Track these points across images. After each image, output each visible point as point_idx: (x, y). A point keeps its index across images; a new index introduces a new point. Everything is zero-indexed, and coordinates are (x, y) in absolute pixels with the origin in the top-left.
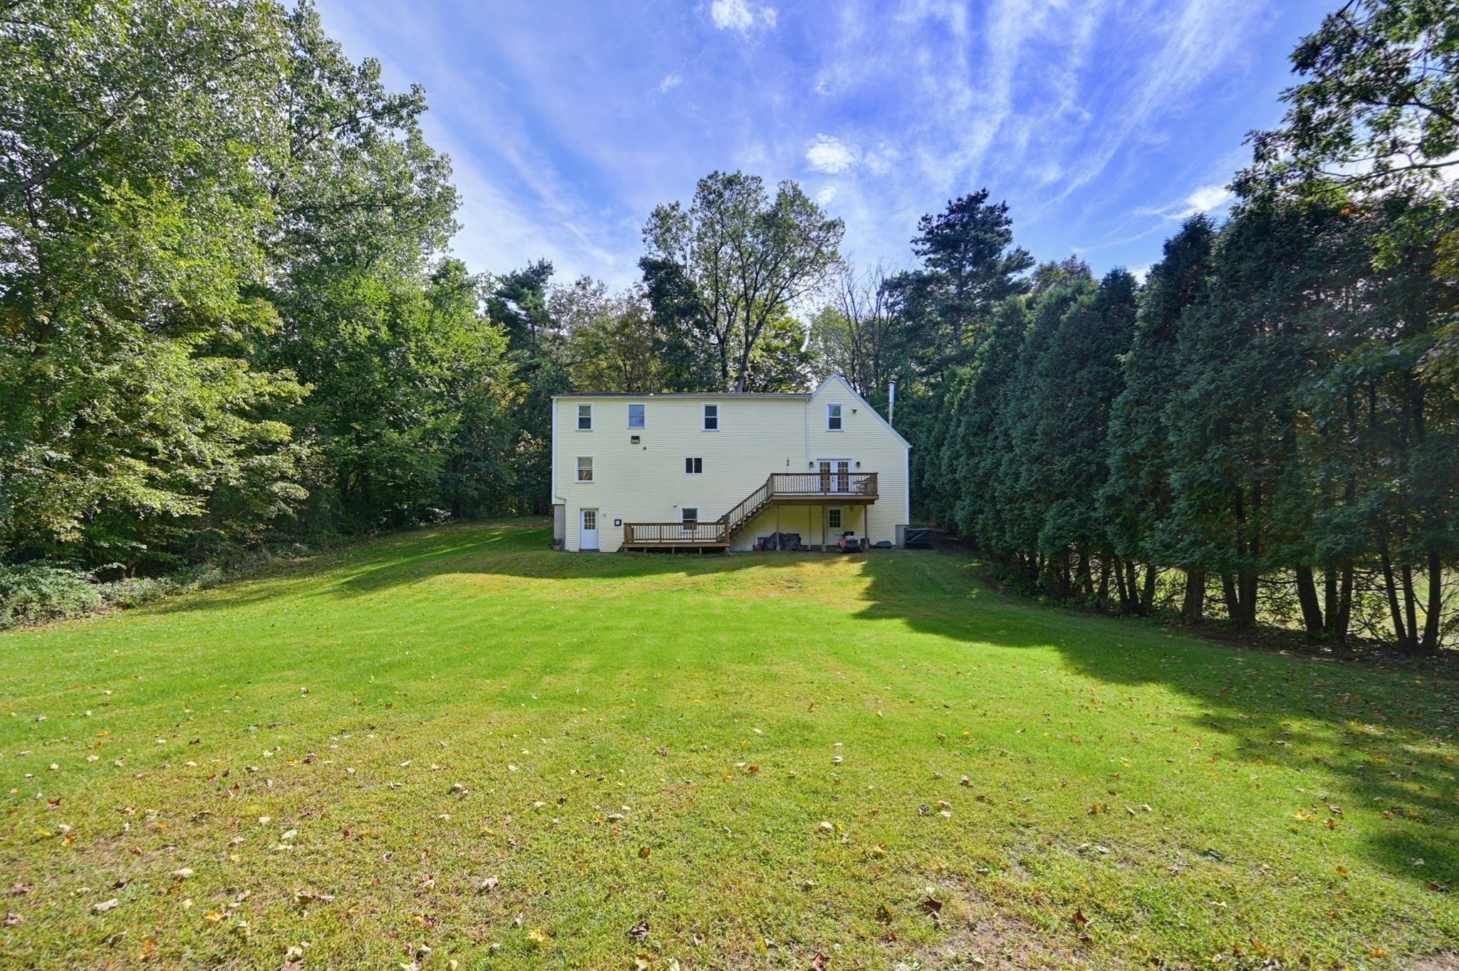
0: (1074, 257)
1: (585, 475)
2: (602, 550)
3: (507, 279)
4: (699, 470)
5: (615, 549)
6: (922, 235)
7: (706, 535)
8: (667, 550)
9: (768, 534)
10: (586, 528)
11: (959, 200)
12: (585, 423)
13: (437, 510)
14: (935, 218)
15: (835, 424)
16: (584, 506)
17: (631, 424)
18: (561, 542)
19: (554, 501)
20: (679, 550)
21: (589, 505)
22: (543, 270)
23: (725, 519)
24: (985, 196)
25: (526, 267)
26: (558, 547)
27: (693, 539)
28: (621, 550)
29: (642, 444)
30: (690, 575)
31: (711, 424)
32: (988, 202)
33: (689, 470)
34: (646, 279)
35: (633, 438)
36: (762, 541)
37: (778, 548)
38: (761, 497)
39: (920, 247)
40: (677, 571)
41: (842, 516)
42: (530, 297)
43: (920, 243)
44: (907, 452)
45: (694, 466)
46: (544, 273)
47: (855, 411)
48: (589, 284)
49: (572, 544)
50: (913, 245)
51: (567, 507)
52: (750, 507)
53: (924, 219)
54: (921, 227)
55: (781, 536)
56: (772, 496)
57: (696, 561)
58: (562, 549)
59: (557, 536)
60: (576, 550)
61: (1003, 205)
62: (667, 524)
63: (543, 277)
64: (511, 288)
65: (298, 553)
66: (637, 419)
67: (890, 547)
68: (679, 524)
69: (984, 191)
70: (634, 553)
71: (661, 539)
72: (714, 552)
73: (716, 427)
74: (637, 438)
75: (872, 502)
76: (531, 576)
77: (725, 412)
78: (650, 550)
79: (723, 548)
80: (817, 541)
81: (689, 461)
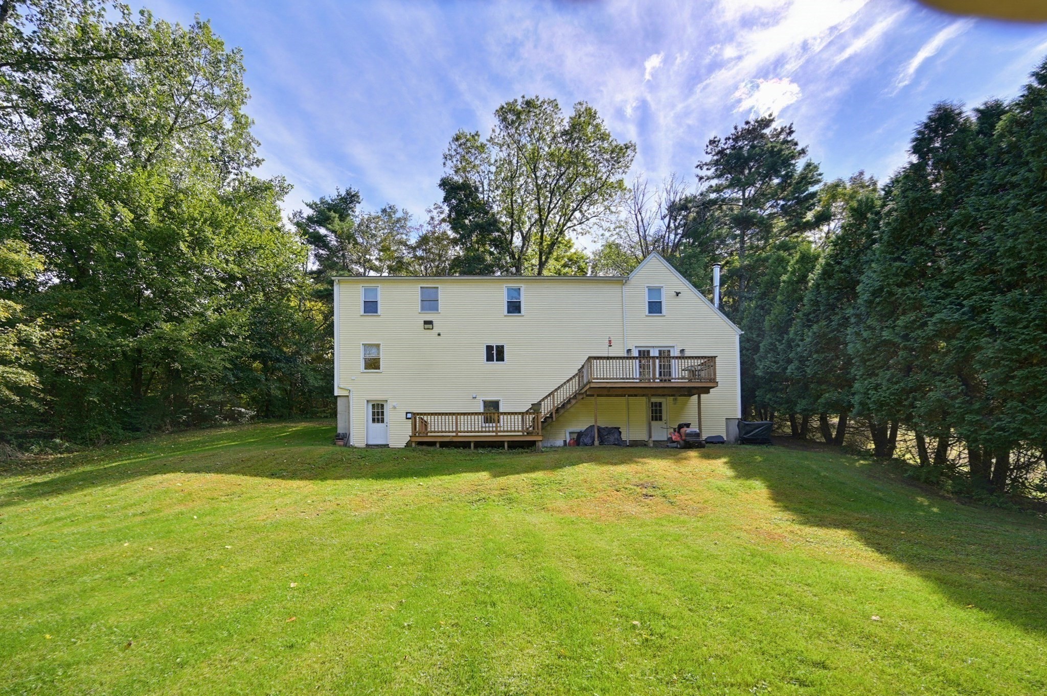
0: (861, 173)
1: (373, 364)
2: (391, 446)
3: (316, 204)
4: (501, 358)
5: (402, 445)
6: (708, 158)
7: (510, 427)
8: (465, 445)
9: (581, 427)
10: (374, 420)
11: (747, 123)
12: (371, 307)
13: (243, 410)
14: (723, 141)
15: (655, 307)
16: (369, 398)
17: (423, 308)
18: (345, 437)
19: (337, 392)
20: (480, 445)
21: (378, 397)
22: (350, 199)
23: (536, 408)
24: (772, 120)
25: (334, 195)
26: (341, 443)
27: (497, 431)
28: (408, 444)
29: (436, 330)
30: (495, 476)
31: (514, 307)
32: (776, 125)
33: (490, 358)
34: (446, 199)
35: (426, 323)
36: (575, 436)
37: (597, 443)
38: (573, 387)
39: (704, 173)
40: (477, 470)
41: (664, 407)
42: (337, 220)
43: (705, 168)
44: (738, 338)
45: (496, 354)
46: (351, 202)
47: (678, 294)
48: (394, 213)
49: (358, 439)
50: (698, 171)
51: (351, 397)
52: (561, 397)
53: (712, 142)
54: (709, 150)
55: (599, 429)
56: (589, 382)
57: (503, 458)
58: (347, 444)
59: (340, 430)
60: (363, 445)
61: (790, 128)
62: (464, 414)
63: (351, 205)
64: (320, 212)
65: (56, 448)
66: (430, 302)
67: (723, 442)
68: (480, 414)
69: (770, 115)
70: (424, 447)
71: (457, 431)
72: (522, 447)
73: (520, 312)
74: (430, 323)
75: (706, 390)
76: (283, 477)
77: (529, 296)
78: (444, 445)
79: (533, 444)
80: (642, 436)
81: (489, 348)
